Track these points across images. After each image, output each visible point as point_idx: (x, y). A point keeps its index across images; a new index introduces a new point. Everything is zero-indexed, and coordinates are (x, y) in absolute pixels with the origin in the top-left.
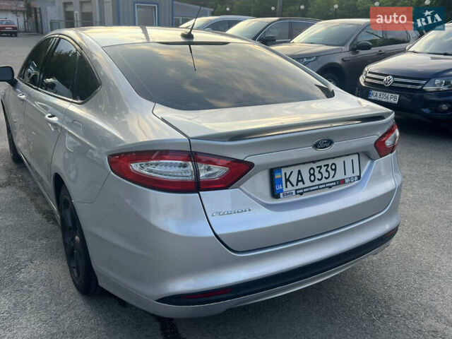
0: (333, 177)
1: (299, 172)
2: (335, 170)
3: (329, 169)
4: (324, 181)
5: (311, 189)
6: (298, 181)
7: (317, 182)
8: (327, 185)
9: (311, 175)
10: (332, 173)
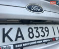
0: (47, 36)
1: (19, 30)
2: (48, 31)
3: (44, 30)
4: (41, 38)
5: (30, 44)
6: (17, 37)
7: (35, 39)
8: (44, 41)
9: (30, 33)
10: (46, 33)
